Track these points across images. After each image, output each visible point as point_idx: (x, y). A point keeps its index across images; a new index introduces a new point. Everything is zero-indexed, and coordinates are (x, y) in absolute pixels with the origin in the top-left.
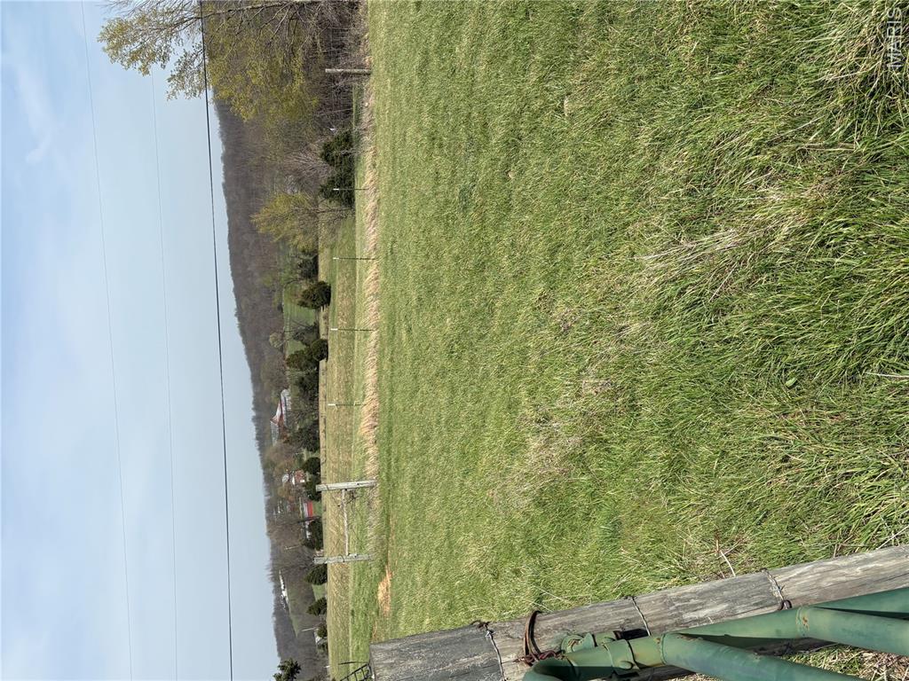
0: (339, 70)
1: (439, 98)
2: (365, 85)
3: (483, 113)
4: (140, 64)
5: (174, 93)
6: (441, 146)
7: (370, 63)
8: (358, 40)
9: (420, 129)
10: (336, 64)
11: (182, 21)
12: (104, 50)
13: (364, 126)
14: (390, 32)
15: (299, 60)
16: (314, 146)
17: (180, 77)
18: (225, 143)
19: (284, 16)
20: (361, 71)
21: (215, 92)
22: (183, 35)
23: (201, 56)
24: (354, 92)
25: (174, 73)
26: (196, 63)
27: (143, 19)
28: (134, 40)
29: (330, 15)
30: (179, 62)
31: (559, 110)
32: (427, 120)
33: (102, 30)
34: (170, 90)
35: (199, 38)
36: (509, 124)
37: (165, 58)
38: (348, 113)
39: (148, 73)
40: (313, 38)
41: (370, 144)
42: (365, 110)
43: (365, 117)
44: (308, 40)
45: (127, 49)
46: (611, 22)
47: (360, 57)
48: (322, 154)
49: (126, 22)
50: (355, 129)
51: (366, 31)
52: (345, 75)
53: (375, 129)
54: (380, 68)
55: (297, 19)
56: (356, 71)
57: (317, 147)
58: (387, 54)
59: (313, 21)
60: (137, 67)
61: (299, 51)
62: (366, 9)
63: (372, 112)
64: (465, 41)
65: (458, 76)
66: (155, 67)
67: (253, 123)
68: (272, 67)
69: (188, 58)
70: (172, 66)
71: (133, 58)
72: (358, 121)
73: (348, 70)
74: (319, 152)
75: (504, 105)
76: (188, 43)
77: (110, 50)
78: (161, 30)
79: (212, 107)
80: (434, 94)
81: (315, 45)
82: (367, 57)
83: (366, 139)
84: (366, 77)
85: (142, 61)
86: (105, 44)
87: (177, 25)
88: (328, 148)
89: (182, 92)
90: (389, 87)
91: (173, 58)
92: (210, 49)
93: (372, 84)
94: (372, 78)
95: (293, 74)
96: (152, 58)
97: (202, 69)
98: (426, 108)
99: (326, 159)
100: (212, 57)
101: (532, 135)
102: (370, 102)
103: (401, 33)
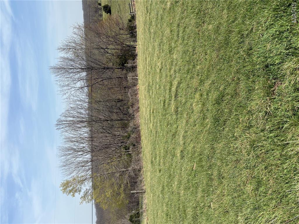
0: (135, 192)
1: (169, 201)
2: (144, 196)
3: (184, 207)
4: (72, 193)
5: (82, 202)
6: (170, 218)
7: (145, 189)
8: (141, 181)
9: (163, 211)
10: (134, 189)
11: (86, 179)
12: (61, 190)
13: (144, 209)
14: (151, 179)
15: (122, 189)
16: (127, 216)
17: (84, 197)
18: (97, 217)
19: (118, 175)
20: (142, 191)
21: (95, 201)
22: (86, 183)
23: (91, 190)
24: (140, 198)
25: (82, 196)
26: (90, 192)
27: (74, 179)
28: (71, 186)
29: (132, 174)
30: (84, 192)
31: (210, 207)
32: (165, 209)
33: (61, 184)
34: (81, 201)
35: (91, 184)
36: (193, 211)
37: (80, 191)
38: (138, 204)
39: (74, 196)
40: (127, 181)
41: (146, 216)
42: (144, 204)
43: (144, 207)
44: (125, 182)
45: (68, 189)
46: (223, 178)
47: (142, 187)
48: (130, 219)
49: (69, 181)
50: (141, 211)
51: (143, 178)
52: (137, 193)
53: (147, 210)
54: (148, 190)
55: (122, 175)
56: (141, 191)
57: (128, 217)
58: (150, 186)
59: (127, 176)
60: (71, 194)
61: (122, 186)
62: (144, 172)
63: (146, 205)
64: (176, 183)
65: (174, 194)
66: (77, 194)
67: (106, 210)
68: (114, 191)
69: (87, 191)
70: (82, 194)
71: (70, 192)
72: (142, 208)
73: (138, 191)
74: (128, 218)
75: (191, 204)
76: (87, 186)
77: (63, 190)
78: (79, 182)
79: (94, 206)
80: (167, 200)
81: (127, 183)
82: (144, 187)
83: (144, 214)
84: (144, 193)
85: (73, 193)
86: (62, 188)
87: (84, 180)
88: (131, 217)
89: (84, 202)
90: (152, 197)
91: (83, 191)
92: (94, 187)
93: (146, 196)
94: (146, 193)
95: (120, 193)
96: (76, 191)
97: (91, 193)
98: (164, 205)
99: (131, 221)
100: (94, 189)
101: (201, 215)
102: (145, 201)
103: (155, 179)
